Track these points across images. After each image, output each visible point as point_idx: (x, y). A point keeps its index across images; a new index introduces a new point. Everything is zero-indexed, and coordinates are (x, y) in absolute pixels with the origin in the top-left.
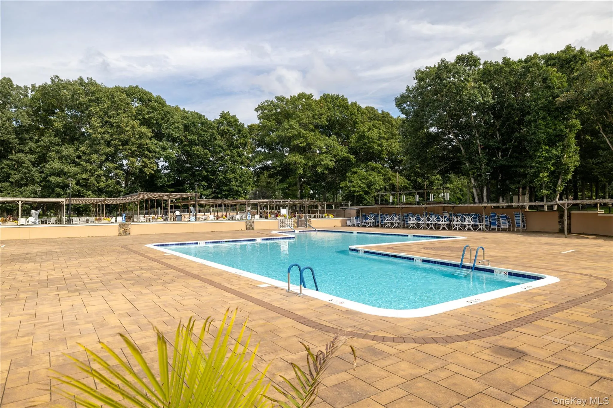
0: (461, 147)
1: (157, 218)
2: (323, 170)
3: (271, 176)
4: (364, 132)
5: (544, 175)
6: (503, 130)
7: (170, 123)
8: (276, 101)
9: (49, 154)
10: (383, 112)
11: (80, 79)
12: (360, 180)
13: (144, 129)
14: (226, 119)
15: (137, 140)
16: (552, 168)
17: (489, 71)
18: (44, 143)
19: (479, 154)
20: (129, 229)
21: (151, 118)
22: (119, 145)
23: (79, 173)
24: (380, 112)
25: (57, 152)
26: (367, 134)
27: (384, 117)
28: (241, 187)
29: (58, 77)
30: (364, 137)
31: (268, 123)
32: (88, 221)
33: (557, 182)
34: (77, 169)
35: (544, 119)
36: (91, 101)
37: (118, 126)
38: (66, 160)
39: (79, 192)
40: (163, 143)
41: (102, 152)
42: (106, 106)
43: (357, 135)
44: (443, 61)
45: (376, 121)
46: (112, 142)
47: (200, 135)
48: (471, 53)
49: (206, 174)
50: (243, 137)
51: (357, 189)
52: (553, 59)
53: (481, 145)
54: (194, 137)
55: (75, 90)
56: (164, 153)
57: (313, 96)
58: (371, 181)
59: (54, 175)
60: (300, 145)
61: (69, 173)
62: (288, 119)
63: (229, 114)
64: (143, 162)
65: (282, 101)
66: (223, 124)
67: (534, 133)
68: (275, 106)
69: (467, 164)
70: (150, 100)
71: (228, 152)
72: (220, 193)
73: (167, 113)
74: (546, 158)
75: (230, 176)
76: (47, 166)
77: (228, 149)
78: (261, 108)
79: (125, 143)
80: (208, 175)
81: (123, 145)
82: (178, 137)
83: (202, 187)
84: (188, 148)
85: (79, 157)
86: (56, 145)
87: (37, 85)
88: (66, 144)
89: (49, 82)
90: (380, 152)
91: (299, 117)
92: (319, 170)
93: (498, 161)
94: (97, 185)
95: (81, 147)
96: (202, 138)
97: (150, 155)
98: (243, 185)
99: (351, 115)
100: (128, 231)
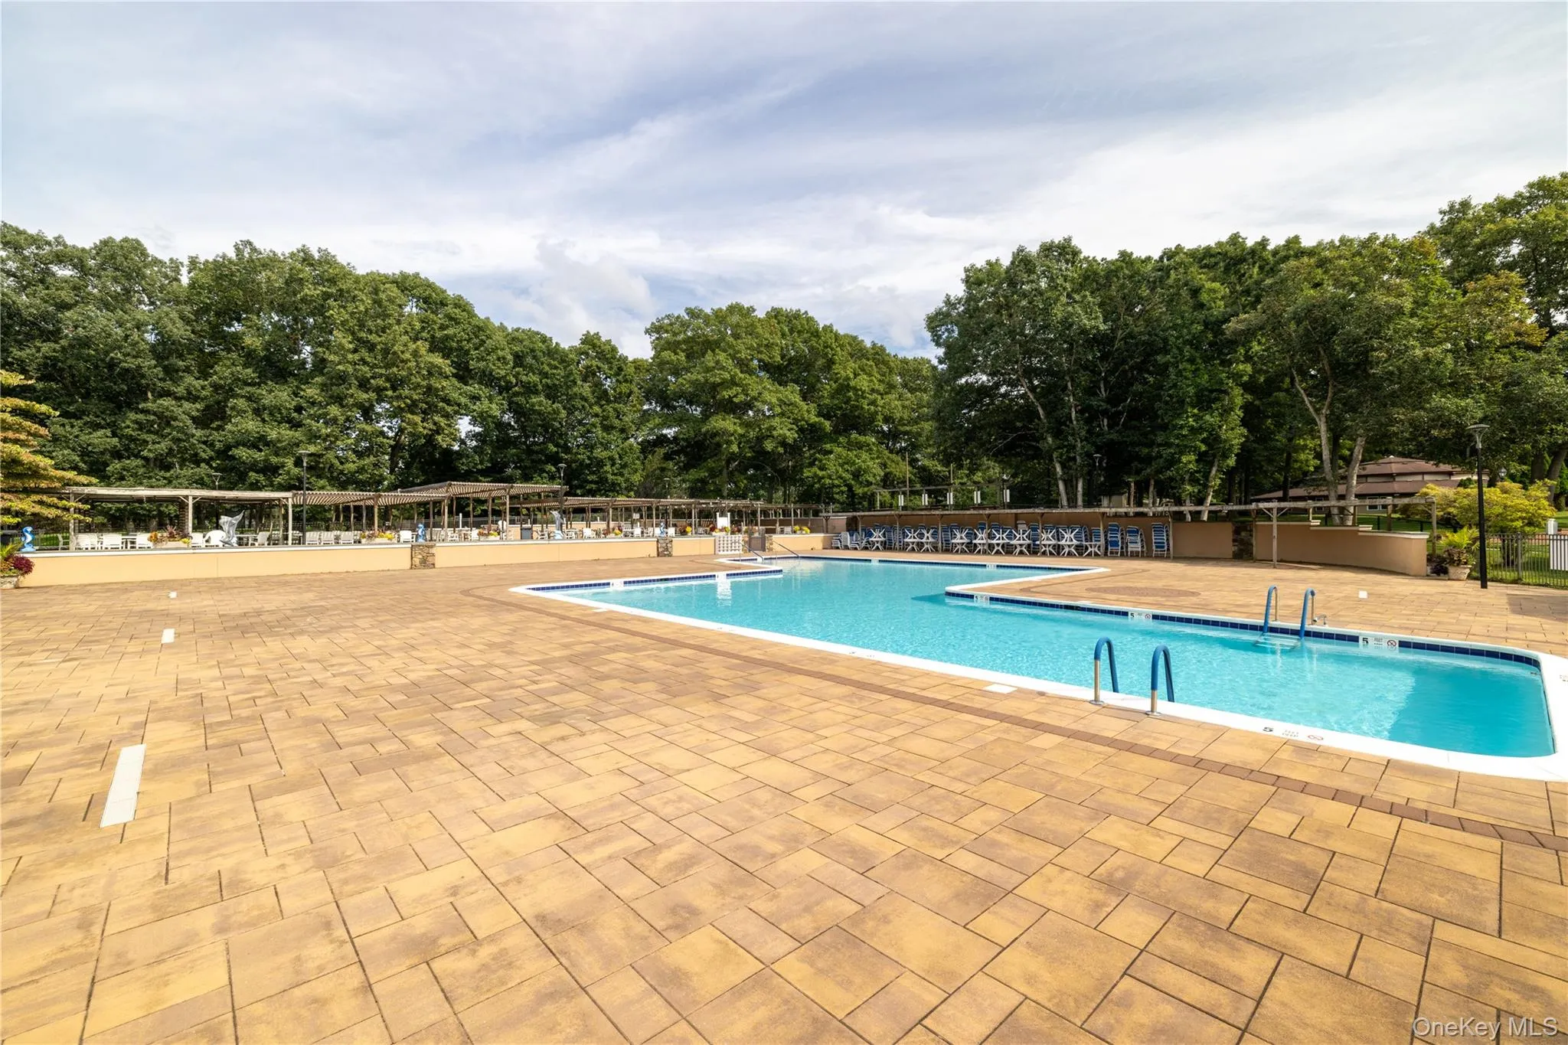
0: (1039, 409)
1: (489, 534)
2: (776, 447)
3: (667, 457)
4: (848, 379)
5: (1189, 459)
6: (1112, 379)
7: (486, 349)
8: (687, 317)
9: (232, 402)
10: (874, 345)
11: (304, 250)
12: (840, 465)
13: (437, 359)
14: (594, 346)
15: (424, 379)
16: (1203, 448)
17: (1095, 273)
18: (221, 378)
19: (1071, 422)
20: (433, 555)
21: (447, 337)
22: (386, 389)
23: (301, 441)
24: (869, 345)
25: (249, 398)
26: (852, 383)
27: (877, 353)
28: (622, 475)
29: (250, 244)
30: (848, 387)
31: (674, 358)
32: (337, 538)
33: (1210, 472)
34: (298, 434)
35: (1192, 361)
36: (326, 296)
37: (386, 351)
38: (271, 414)
39: (300, 480)
40: (474, 388)
41: (351, 401)
42: (362, 308)
43: (834, 386)
44: (1022, 251)
45: (865, 361)
46: (372, 381)
47: (546, 375)
48: (1068, 240)
49: (555, 449)
50: (626, 381)
51: (836, 482)
52: (1212, 256)
53: (1076, 406)
54: (534, 378)
55: (294, 271)
56: (475, 407)
57: (754, 310)
58: (860, 467)
59: (244, 445)
60: (735, 399)
61: (279, 441)
62: (713, 351)
63: (599, 338)
64: (435, 424)
65: (698, 317)
66: (587, 354)
67: (1175, 386)
68: (685, 325)
69: (1050, 440)
70: (443, 304)
71: (597, 409)
72: (581, 487)
73: (481, 329)
74: (1192, 429)
75: (599, 453)
76: (229, 427)
77: (597, 403)
78: (656, 329)
79: (396, 384)
80: (557, 453)
81: (394, 388)
82: (504, 377)
83: (545, 475)
84: (521, 400)
85: (299, 409)
86: (249, 385)
87: (202, 259)
88: (270, 383)
89: (232, 254)
90: (873, 417)
91: (731, 346)
92: (769, 446)
93: (1103, 435)
94: (341, 467)
95: (304, 391)
96: (549, 381)
97: (449, 409)
98: (626, 472)
99: (826, 347)
100: (430, 559)
